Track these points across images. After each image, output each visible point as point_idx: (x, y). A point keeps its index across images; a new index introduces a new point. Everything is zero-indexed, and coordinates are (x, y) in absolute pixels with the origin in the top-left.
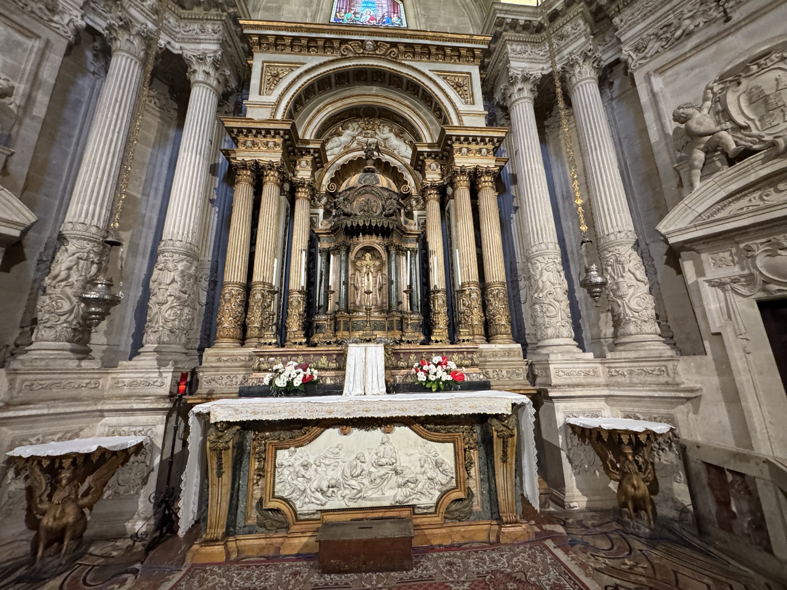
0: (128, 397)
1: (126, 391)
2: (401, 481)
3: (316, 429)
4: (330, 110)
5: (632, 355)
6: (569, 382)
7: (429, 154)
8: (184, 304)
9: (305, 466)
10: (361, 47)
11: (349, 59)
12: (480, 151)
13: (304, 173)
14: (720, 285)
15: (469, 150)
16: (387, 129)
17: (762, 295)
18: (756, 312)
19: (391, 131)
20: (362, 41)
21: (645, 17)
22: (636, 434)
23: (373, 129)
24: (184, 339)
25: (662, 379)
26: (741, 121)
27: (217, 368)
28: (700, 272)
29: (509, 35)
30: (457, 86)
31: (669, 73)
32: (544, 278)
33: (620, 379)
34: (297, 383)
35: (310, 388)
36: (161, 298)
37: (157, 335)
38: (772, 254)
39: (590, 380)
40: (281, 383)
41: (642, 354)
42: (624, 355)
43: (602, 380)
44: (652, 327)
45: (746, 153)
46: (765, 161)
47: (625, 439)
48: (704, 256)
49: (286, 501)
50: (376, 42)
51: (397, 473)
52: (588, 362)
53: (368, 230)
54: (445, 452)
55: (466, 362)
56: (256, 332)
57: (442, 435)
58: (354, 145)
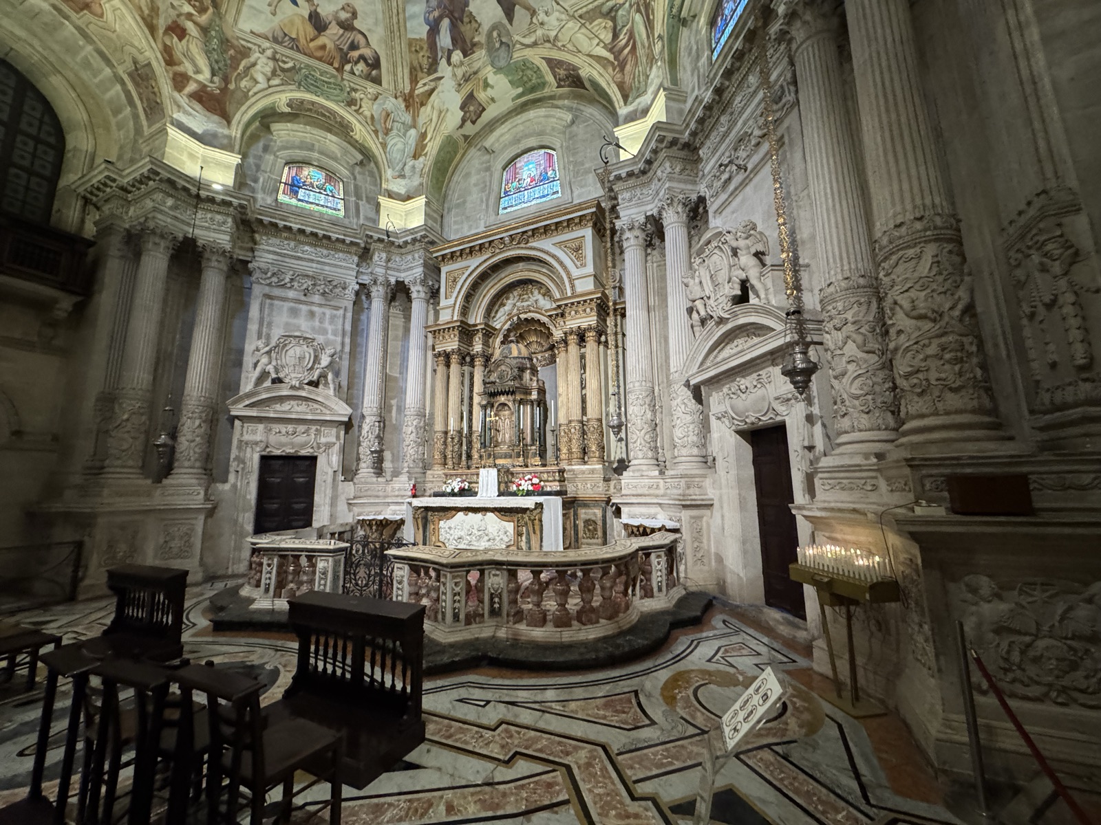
0: (397, 496)
1: (397, 493)
2: (488, 538)
3: (454, 512)
4: (493, 292)
6: (635, 493)
8: (419, 445)
9: (450, 528)
10: (502, 243)
11: (498, 254)
12: (585, 310)
13: (478, 347)
14: (718, 418)
15: (576, 312)
17: (734, 427)
19: (538, 294)
20: (501, 239)
23: (525, 295)
24: (421, 465)
27: (432, 482)
29: (619, 186)
30: (576, 250)
33: (669, 491)
34: (456, 490)
35: (463, 492)
36: (407, 443)
39: (651, 491)
40: (449, 490)
43: (661, 492)
46: (717, 324)
48: (714, 394)
49: (443, 543)
50: (512, 236)
52: (652, 478)
53: (502, 393)
55: (550, 479)
57: (507, 518)
58: (515, 311)
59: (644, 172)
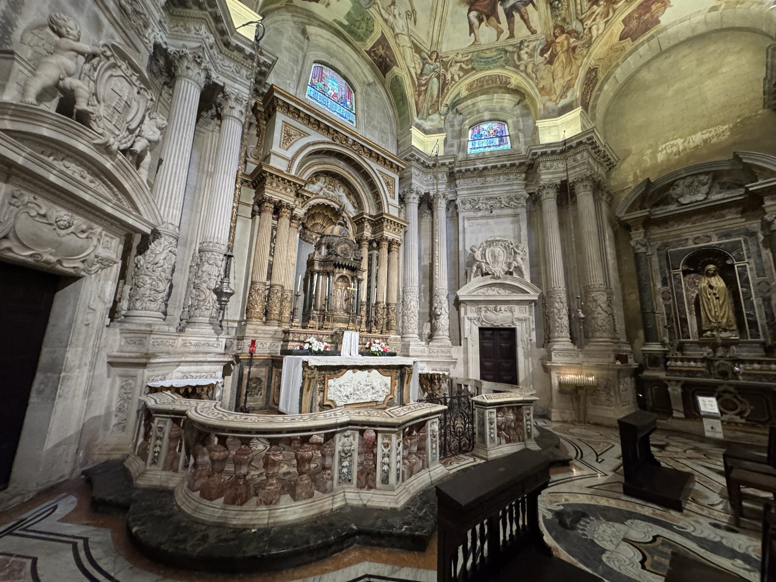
0: (196, 353)
1: (193, 349)
2: (374, 391)
4: (315, 168)
5: (439, 344)
7: (368, 220)
9: (340, 386)
10: (346, 140)
11: (337, 145)
12: (395, 229)
14: (470, 319)
15: (390, 228)
16: (341, 190)
17: (480, 326)
18: (478, 331)
19: (344, 191)
20: (347, 137)
21: (468, 189)
22: (440, 375)
23: (334, 186)
25: (448, 355)
26: (488, 261)
28: (466, 313)
29: (414, 163)
30: (388, 184)
31: (471, 221)
32: (412, 304)
33: (433, 354)
34: (322, 349)
37: (210, 312)
38: (486, 312)
40: (317, 349)
41: (443, 344)
42: (436, 344)
43: (426, 354)
44: (447, 333)
45: (487, 274)
46: (491, 278)
47: (436, 377)
48: (468, 307)
49: (332, 401)
50: (354, 141)
51: (373, 388)
52: (423, 346)
53: (345, 266)
54: (388, 380)
55: (387, 343)
56: (277, 317)
57: (388, 373)
58: (321, 194)
59: (428, 167)
